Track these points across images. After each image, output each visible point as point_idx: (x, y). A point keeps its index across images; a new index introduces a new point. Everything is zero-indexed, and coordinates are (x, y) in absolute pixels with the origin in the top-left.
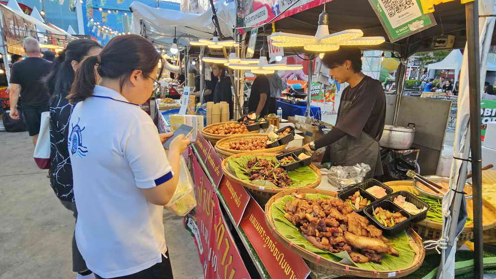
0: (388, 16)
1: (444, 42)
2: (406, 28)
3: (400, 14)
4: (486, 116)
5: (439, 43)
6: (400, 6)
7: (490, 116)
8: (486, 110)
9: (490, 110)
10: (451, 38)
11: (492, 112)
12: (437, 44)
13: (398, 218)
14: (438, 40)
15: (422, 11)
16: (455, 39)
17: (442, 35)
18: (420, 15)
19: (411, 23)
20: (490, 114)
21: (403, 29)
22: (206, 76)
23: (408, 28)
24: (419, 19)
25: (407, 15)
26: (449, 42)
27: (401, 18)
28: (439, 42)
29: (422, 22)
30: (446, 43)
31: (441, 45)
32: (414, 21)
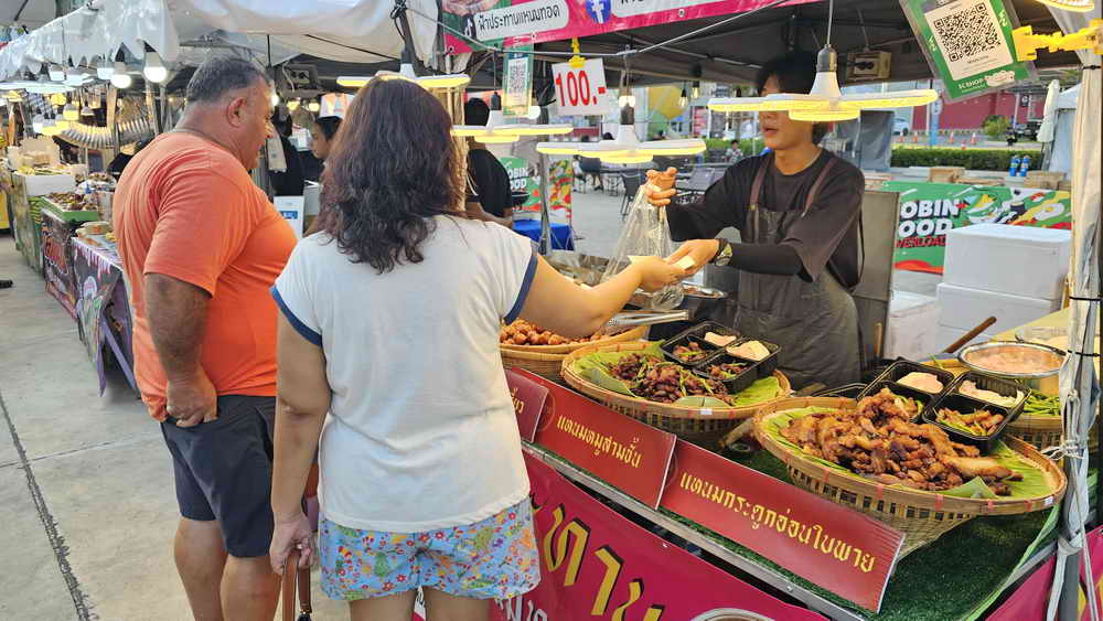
0: (947, 60)
1: (870, 66)
2: (981, 80)
3: (972, 58)
4: (923, 218)
5: (862, 69)
6: (974, 44)
7: (931, 217)
8: (922, 203)
9: (930, 203)
10: (884, 56)
11: (933, 207)
12: (857, 71)
13: (985, 419)
14: (858, 61)
15: (1014, 56)
16: (892, 60)
17: (866, 50)
18: (1011, 61)
19: (990, 73)
20: (929, 213)
21: (974, 83)
22: (271, 160)
23: (985, 82)
24: (1007, 68)
25: (985, 60)
26: (882, 65)
27: (971, 65)
28: (863, 66)
29: (1012, 73)
30: (875, 67)
31: (866, 71)
32: (998, 70)
